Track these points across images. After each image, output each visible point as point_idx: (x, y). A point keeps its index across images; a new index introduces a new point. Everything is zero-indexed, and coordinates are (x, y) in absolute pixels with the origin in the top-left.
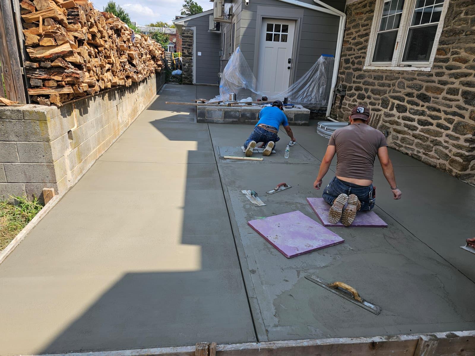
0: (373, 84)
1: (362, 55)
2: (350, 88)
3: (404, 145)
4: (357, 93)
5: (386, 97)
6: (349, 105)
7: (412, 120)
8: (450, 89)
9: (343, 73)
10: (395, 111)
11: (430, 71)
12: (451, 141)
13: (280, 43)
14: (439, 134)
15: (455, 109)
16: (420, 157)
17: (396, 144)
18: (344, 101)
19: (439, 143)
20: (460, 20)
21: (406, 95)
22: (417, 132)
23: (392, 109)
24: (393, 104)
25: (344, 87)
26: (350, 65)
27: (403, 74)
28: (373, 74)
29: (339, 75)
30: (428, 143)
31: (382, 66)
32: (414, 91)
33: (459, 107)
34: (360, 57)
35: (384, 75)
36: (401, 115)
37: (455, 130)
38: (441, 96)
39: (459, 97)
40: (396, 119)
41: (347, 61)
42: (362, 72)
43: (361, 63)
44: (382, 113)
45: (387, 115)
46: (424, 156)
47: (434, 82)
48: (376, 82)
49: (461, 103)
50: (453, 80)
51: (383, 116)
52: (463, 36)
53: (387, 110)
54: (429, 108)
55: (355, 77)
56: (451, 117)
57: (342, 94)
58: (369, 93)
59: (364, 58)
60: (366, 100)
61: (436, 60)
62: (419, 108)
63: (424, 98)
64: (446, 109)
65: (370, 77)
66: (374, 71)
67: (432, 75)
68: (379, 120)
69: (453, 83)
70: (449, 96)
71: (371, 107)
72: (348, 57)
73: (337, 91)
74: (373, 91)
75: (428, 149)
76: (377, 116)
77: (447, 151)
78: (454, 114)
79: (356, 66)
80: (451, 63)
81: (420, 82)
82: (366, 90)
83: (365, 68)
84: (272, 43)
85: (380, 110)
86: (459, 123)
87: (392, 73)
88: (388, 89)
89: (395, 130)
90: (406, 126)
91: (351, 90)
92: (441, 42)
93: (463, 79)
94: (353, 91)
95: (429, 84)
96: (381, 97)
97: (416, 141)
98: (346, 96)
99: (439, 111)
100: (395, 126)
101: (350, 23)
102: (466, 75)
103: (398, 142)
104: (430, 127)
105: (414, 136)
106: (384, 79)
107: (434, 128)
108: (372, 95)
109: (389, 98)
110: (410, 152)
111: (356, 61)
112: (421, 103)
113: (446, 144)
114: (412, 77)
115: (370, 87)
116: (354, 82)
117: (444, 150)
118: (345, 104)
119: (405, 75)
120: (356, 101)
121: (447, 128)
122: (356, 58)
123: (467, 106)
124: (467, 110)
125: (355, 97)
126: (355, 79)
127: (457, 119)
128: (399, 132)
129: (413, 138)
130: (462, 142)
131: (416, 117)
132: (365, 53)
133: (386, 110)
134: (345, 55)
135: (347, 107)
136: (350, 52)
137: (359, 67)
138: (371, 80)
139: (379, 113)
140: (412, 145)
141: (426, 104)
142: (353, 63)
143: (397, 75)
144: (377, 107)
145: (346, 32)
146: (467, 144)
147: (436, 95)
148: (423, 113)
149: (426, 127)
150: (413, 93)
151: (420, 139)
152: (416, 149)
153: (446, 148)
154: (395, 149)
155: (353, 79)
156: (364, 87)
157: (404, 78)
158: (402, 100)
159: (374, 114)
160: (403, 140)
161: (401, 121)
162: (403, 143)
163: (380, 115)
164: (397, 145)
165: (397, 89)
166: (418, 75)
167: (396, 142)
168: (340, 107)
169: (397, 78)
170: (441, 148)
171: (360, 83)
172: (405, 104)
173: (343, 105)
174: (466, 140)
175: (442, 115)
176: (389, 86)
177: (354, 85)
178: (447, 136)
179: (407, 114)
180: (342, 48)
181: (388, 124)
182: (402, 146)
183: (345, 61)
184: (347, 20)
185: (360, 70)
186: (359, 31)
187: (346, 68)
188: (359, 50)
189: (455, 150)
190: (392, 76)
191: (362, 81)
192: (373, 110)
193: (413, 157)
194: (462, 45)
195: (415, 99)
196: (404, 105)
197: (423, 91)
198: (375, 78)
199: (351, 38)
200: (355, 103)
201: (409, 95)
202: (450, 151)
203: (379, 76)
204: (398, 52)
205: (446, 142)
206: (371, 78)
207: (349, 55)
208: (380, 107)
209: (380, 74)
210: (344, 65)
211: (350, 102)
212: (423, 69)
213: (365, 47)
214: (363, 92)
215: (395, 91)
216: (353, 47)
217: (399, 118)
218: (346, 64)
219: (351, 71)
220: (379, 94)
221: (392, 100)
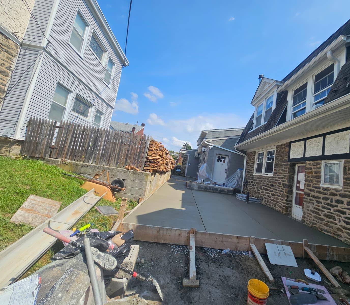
0: (257, 181)
1: (253, 170)
2: (249, 181)
3: (268, 203)
4: (252, 184)
5: (261, 185)
6: (249, 188)
7: (269, 194)
8: (279, 182)
9: (247, 176)
10: (264, 191)
12: (281, 201)
13: (222, 163)
14: (277, 199)
15: (281, 190)
16: (273, 208)
17: (265, 203)
18: (247, 187)
19: (278, 202)
20: (279, 161)
22: (271, 198)
23: (263, 190)
24: (263, 188)
25: (247, 181)
29: (245, 177)
30: (275, 202)
31: (259, 174)
32: (269, 183)
33: (282, 189)
34: (252, 171)
35: (260, 177)
36: (266, 192)
37: (282, 197)
38: (277, 185)
39: (281, 185)
41: (248, 172)
42: (253, 176)
43: (252, 173)
44: (260, 191)
45: (262, 192)
46: (274, 208)
47: (274, 180)
49: (282, 187)
50: (279, 179)
51: (260, 192)
52: (280, 166)
54: (274, 189)
55: (251, 178)
56: (280, 192)
57: (247, 184)
58: (256, 184)
59: (253, 171)
60: (255, 186)
61: (274, 172)
62: (271, 189)
63: (272, 186)
64: (279, 189)
65: (255, 178)
66: (257, 176)
67: (273, 178)
68: (259, 194)
69: (279, 181)
70: (279, 185)
71: (257, 189)
72: (248, 170)
73: (245, 182)
75: (275, 204)
77: (280, 205)
78: (281, 191)
79: (251, 174)
80: (278, 174)
81: (271, 180)
82: (255, 183)
83: (254, 174)
84: (220, 163)
85: (260, 190)
86: (282, 194)
90: (268, 196)
91: (249, 182)
92: (275, 167)
93: (282, 179)
94: (250, 183)
95: (273, 181)
96: (259, 185)
97: (272, 201)
99: (277, 190)
100: (265, 196)
101: (248, 158)
102: (282, 178)
103: (266, 202)
104: (275, 196)
105: (271, 200)
106: (260, 179)
107: (276, 196)
108: (257, 185)
110: (270, 206)
111: (251, 172)
112: (272, 187)
113: (280, 202)
114: (268, 178)
116: (251, 180)
117: (280, 204)
119: (266, 178)
120: (252, 187)
121: (280, 196)
123: (284, 188)
124: (284, 189)
125: (251, 185)
127: (282, 193)
128: (266, 198)
129: (270, 201)
130: (284, 201)
131: (270, 193)
132: (253, 169)
134: (247, 170)
135: (248, 189)
137: (252, 174)
138: (256, 179)
139: (259, 191)
140: (270, 203)
141: (273, 188)
142: (250, 173)
143: (264, 177)
144: (258, 189)
146: (286, 202)
147: (275, 185)
148: (272, 191)
149: (274, 196)
150: (269, 184)
152: (272, 205)
153: (280, 203)
154: (265, 205)
156: (254, 181)
158: (266, 186)
160: (268, 201)
161: (266, 194)
165: (264, 182)
166: (270, 178)
168: (246, 189)
169: (264, 179)
170: (279, 204)
171: (252, 180)
172: (267, 188)
174: (285, 200)
175: (278, 191)
176: (262, 181)
177: (251, 181)
178: (280, 199)
179: (268, 192)
180: (246, 167)
181: (262, 196)
183: (247, 171)
185: (252, 175)
186: (251, 162)
187: (248, 174)
189: (283, 204)
190: (262, 178)
191: (253, 179)
192: (257, 190)
193: (271, 208)
194: (280, 168)
195: (270, 186)
197: (272, 183)
198: (257, 178)
199: (248, 164)
201: (268, 184)
202: (282, 205)
203: (258, 178)
204: (264, 169)
205: (280, 201)
210: (247, 173)
211: (250, 187)
212: (271, 176)
213: (253, 167)
214: (254, 183)
215: (264, 183)
216: (250, 167)
221: (263, 186)
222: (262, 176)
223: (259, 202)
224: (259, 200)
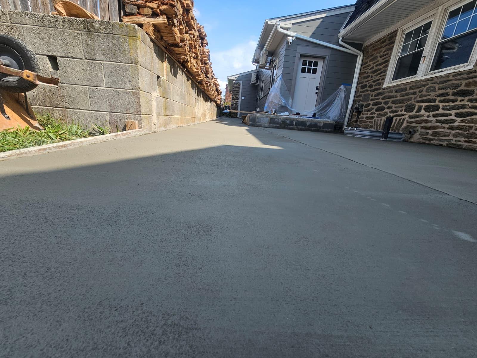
1: (381, 78)
2: (368, 105)
3: (436, 138)
4: (375, 107)
5: (411, 103)
7: (447, 115)
9: (360, 96)
10: (423, 112)
11: (473, 69)
13: (311, 75)
18: (361, 115)
21: (438, 96)
22: (456, 124)
23: (419, 110)
24: (421, 106)
25: (361, 105)
26: (367, 88)
27: (433, 80)
28: (394, 89)
29: (356, 98)
31: (404, 80)
32: (449, 90)
34: (378, 80)
35: (408, 86)
36: (431, 114)
40: (426, 118)
42: (381, 91)
43: (380, 84)
44: (406, 116)
45: (413, 117)
48: (398, 94)
51: (407, 119)
53: (414, 113)
54: (471, 101)
55: (373, 96)
57: (360, 110)
58: (390, 104)
59: (384, 79)
60: (386, 110)
62: (457, 104)
63: (464, 93)
66: (395, 86)
68: (402, 123)
71: (392, 114)
72: (364, 83)
73: (355, 108)
74: (394, 102)
76: (400, 120)
79: (375, 87)
81: (457, 82)
82: (386, 103)
83: (384, 87)
84: (306, 74)
85: (403, 115)
87: (418, 82)
88: (413, 96)
89: (423, 128)
90: (439, 121)
94: (371, 106)
95: (470, 80)
96: (404, 105)
97: (454, 132)
98: (363, 112)
100: (423, 124)
101: (366, 59)
103: (429, 136)
105: (450, 128)
106: (408, 89)
108: (394, 105)
109: (415, 103)
110: (445, 143)
111: (374, 84)
112: (459, 98)
115: (391, 100)
116: (372, 100)
118: (363, 118)
119: (435, 80)
120: (375, 114)
122: (374, 82)
125: (374, 111)
126: (373, 98)
128: (430, 128)
129: (449, 131)
131: (453, 112)
132: (385, 75)
133: (411, 114)
134: (363, 83)
135: (364, 119)
136: (367, 79)
137: (378, 87)
139: (403, 117)
141: (468, 98)
142: (371, 86)
143: (424, 83)
144: (399, 113)
145: (363, 66)
148: (463, 107)
149: (468, 118)
150: (448, 93)
151: (460, 129)
152: (454, 139)
155: (371, 98)
156: (383, 101)
157: (434, 83)
158: (432, 101)
159: (396, 119)
160: (436, 134)
161: (431, 118)
162: (435, 136)
163: (404, 119)
164: (426, 140)
165: (424, 94)
166: (453, 76)
167: (425, 137)
168: (357, 121)
169: (425, 85)
171: (378, 99)
172: (437, 103)
173: (360, 119)
176: (415, 93)
177: (372, 102)
179: (441, 111)
180: (359, 79)
181: (414, 124)
182: (434, 139)
183: (362, 86)
184: (364, 58)
185: (379, 89)
186: (378, 61)
187: (363, 92)
188: (376, 75)
190: (419, 85)
191: (381, 97)
192: (394, 116)
195: (451, 97)
196: (436, 105)
197: (462, 87)
198: (396, 92)
199: (367, 69)
200: (374, 115)
201: (442, 95)
204: (426, 64)
206: (392, 92)
207: (366, 82)
208: (403, 113)
209: (402, 87)
210: (360, 90)
211: (368, 116)
212: (461, 70)
213: (385, 71)
214: (382, 105)
215: (422, 97)
216: (371, 74)
217: (428, 116)
218: (362, 89)
219: (369, 92)
220: (403, 103)
221: (418, 105)
222: (417, 81)
223: (400, 139)
224: (401, 134)
